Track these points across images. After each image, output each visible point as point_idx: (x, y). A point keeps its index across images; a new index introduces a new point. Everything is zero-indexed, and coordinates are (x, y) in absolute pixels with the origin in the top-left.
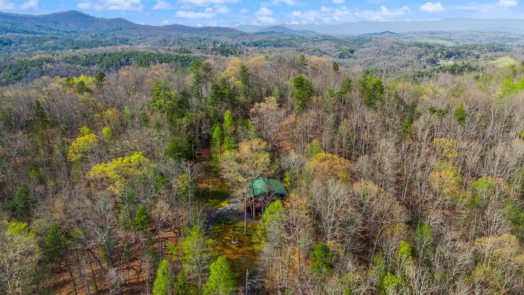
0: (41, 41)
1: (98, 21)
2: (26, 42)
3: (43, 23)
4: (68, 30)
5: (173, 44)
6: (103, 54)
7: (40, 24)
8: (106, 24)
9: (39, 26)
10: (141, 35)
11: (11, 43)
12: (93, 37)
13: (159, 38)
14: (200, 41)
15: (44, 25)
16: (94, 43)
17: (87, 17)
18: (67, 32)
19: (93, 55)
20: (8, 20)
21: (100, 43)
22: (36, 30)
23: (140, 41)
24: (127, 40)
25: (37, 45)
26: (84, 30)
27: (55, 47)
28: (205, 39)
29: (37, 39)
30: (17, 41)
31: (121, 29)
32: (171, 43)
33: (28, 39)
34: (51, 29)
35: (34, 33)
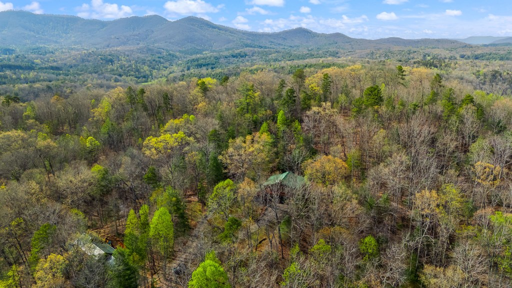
0: (267, 54)
1: (318, 36)
2: (256, 55)
3: (274, 39)
4: (292, 45)
5: (379, 56)
6: (305, 65)
7: (273, 40)
8: (324, 39)
9: (272, 42)
10: (353, 48)
11: (246, 55)
12: (309, 51)
13: (368, 51)
14: (409, 54)
15: (275, 41)
16: (307, 55)
17: (310, 33)
18: (291, 47)
19: (297, 66)
20: (250, 38)
21: (312, 56)
22: (268, 45)
23: (348, 53)
24: (337, 53)
25: (264, 57)
26: (305, 44)
27: (276, 59)
28: (415, 52)
29: (265, 53)
30: (251, 54)
31: (336, 43)
32: (378, 55)
33: (259, 53)
34: (279, 44)
35: (265, 48)
